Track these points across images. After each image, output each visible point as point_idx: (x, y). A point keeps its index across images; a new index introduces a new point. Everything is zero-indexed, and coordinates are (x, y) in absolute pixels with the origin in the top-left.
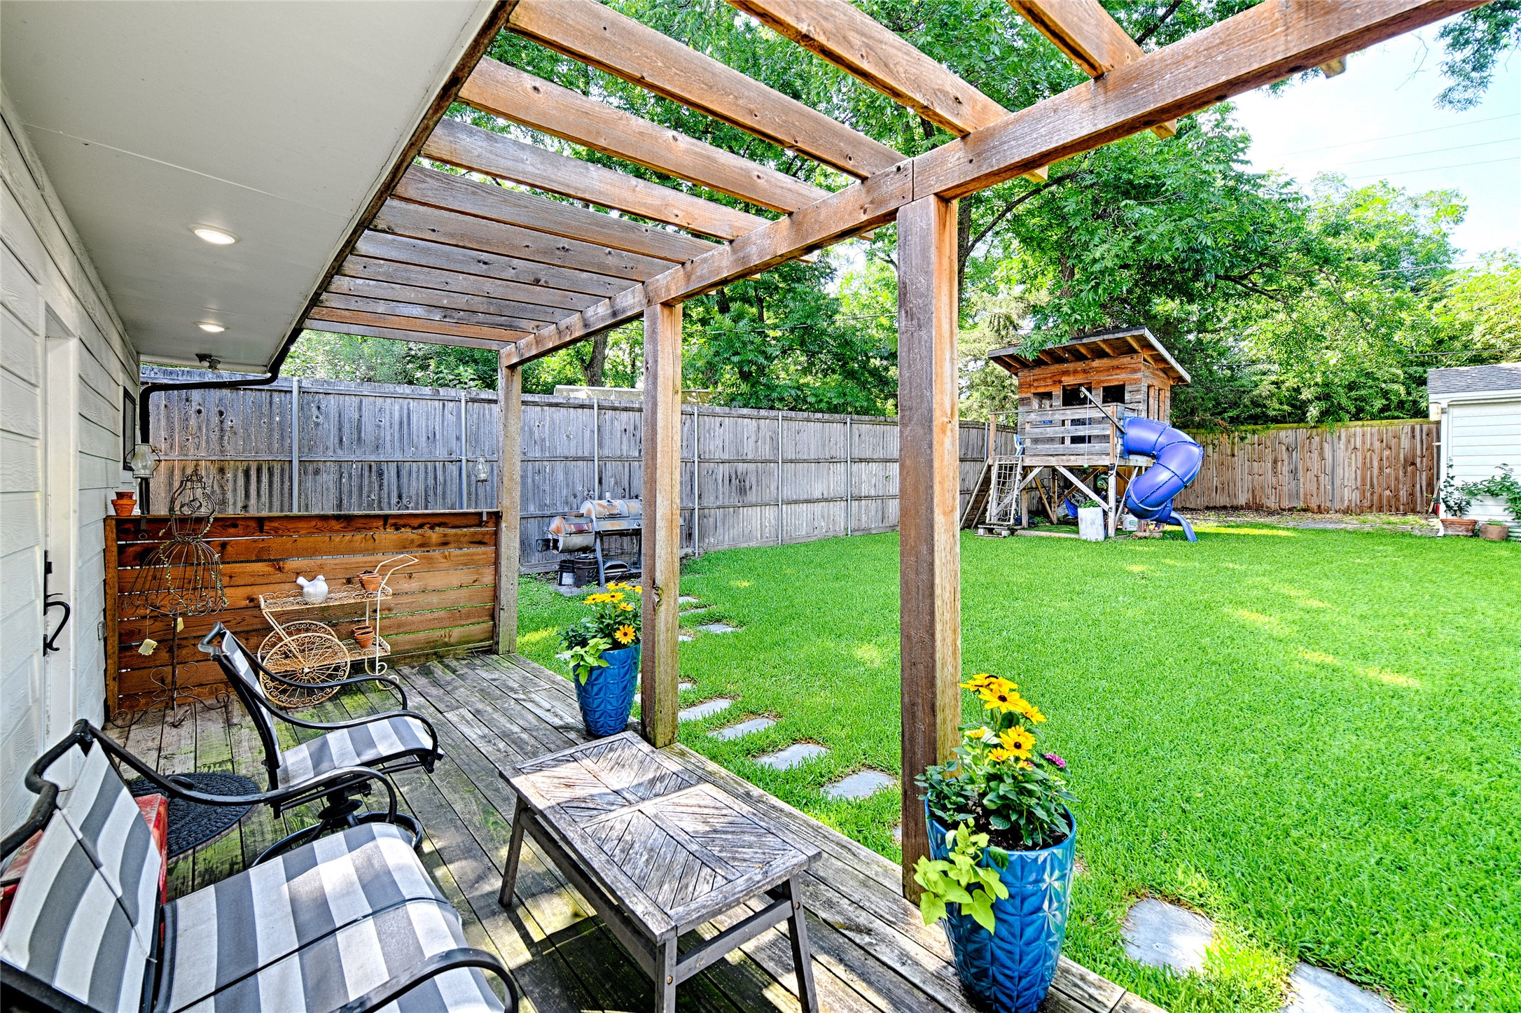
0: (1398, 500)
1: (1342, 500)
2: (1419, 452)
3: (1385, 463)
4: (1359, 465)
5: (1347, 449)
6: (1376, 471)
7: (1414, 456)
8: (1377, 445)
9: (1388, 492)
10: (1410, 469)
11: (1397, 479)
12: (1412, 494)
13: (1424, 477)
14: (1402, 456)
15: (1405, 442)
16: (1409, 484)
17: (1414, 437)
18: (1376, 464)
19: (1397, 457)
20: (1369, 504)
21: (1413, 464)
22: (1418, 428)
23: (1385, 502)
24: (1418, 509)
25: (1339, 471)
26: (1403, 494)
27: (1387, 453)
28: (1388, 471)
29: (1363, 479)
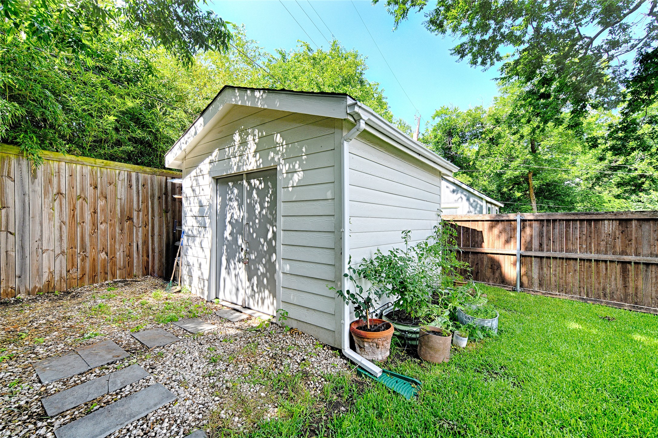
0: (114, 264)
1: (40, 276)
2: (135, 206)
3: (100, 217)
4: (66, 219)
5: (46, 192)
6: (88, 227)
7: (131, 209)
8: (90, 191)
9: (103, 255)
10: (126, 224)
11: (113, 238)
12: (130, 255)
13: (140, 234)
14: (118, 208)
15: (122, 191)
16: (126, 242)
17: (131, 186)
18: (88, 217)
19: (113, 211)
20: (79, 274)
21: (130, 219)
22: (134, 175)
23: (99, 268)
24: (135, 272)
25: (33, 229)
26: (120, 255)
27: (101, 203)
28: (103, 227)
29: (72, 239)
